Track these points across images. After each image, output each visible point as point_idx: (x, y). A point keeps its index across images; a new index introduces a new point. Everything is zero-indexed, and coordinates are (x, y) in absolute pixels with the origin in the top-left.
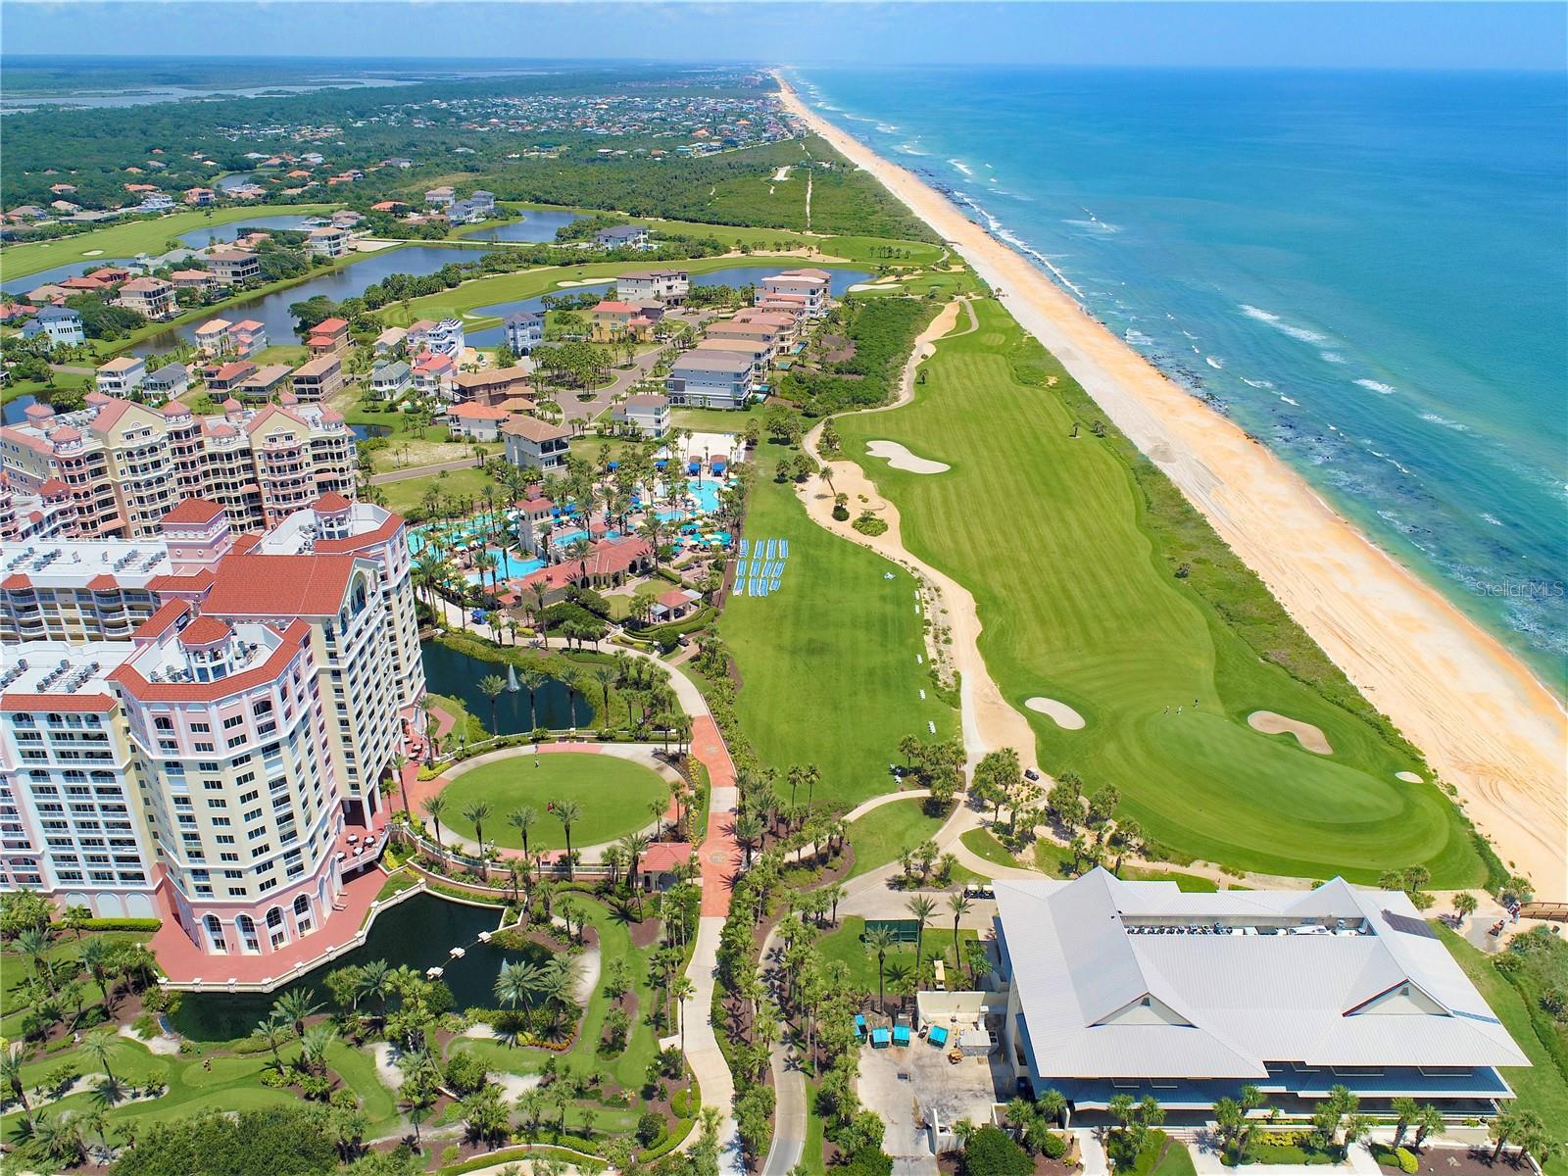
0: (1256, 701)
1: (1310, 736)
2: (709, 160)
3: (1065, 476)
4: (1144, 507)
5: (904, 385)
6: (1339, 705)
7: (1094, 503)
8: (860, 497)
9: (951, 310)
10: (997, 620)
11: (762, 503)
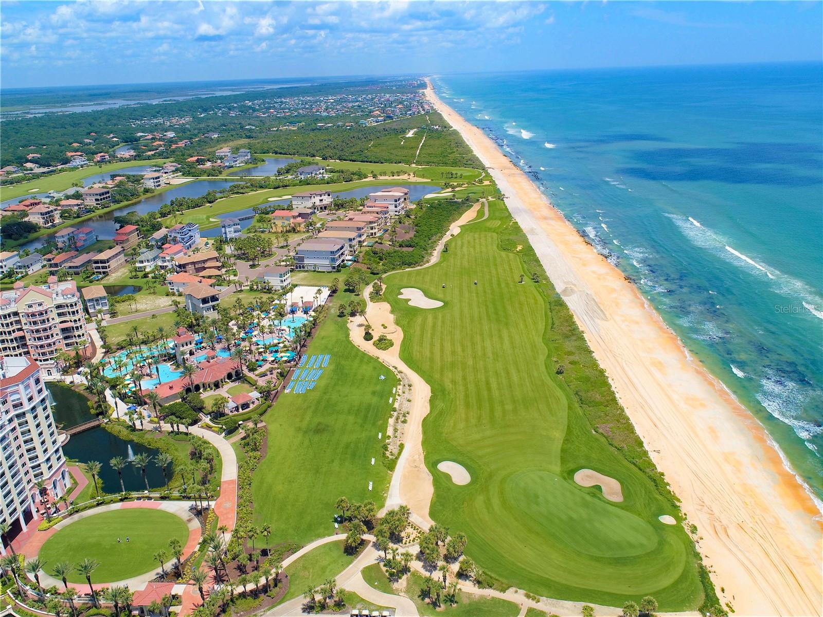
0: (582, 462)
1: (612, 488)
2: (375, 127)
3: (509, 308)
4: (549, 327)
5: (435, 253)
6: (634, 464)
7: (522, 326)
8: (383, 325)
9: (476, 207)
10: (440, 405)
11: (326, 331)
